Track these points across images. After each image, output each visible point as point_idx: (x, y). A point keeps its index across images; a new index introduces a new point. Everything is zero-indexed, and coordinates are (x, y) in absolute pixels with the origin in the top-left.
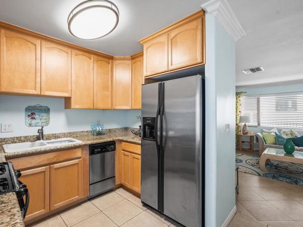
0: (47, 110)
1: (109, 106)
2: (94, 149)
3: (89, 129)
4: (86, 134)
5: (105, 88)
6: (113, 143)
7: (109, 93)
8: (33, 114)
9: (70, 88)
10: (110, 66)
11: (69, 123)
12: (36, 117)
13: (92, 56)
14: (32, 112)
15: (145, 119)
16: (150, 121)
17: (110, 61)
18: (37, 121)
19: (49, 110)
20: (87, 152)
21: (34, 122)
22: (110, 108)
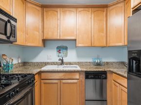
0: (66, 48)
1: (104, 44)
2: (89, 75)
3: (91, 61)
4: (89, 64)
5: (101, 30)
6: (105, 73)
7: (104, 34)
8: (60, 50)
9: (75, 34)
10: (105, 13)
11: (78, 56)
12: (61, 52)
13: (90, 9)
14: (59, 49)
15: (130, 52)
16: (136, 55)
17: (105, 9)
18: (62, 54)
19: (67, 48)
20: (83, 76)
21: (60, 54)
22: (105, 46)
